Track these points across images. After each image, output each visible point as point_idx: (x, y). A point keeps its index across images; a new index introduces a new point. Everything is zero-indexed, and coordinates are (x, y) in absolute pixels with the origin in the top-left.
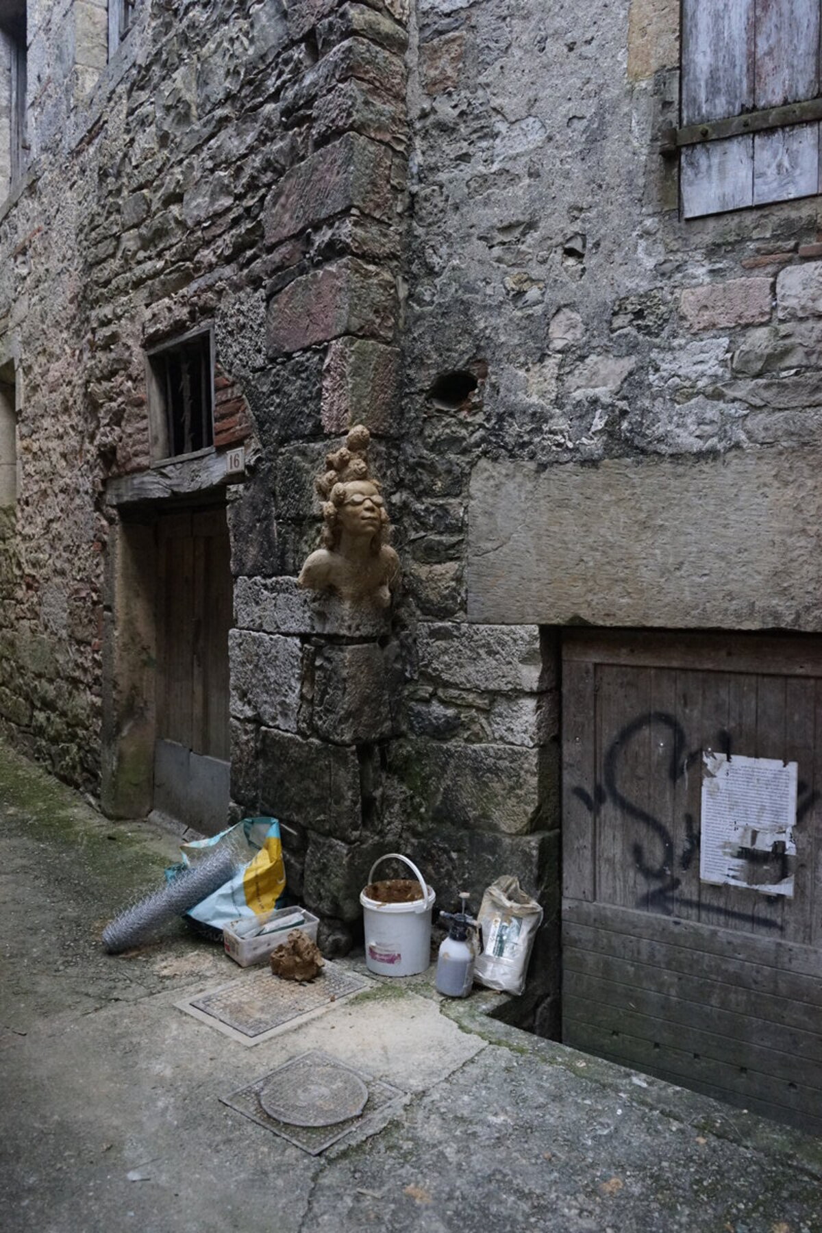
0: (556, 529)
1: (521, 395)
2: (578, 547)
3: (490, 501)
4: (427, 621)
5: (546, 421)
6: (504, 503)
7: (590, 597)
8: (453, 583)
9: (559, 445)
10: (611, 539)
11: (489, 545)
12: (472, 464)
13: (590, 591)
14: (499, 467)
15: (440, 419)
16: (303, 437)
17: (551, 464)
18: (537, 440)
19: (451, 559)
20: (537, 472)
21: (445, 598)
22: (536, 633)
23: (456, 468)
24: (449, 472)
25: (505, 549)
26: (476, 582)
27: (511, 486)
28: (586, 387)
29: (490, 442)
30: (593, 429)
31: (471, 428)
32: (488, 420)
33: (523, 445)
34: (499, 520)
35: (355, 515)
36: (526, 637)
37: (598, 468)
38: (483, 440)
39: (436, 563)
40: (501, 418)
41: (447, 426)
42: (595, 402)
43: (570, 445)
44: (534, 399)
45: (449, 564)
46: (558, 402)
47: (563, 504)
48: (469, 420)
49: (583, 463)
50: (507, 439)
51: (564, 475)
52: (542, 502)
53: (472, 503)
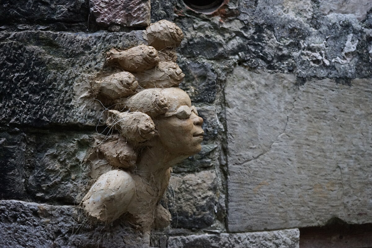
0: (315, 138)
1: (279, 11)
2: (335, 156)
3: (250, 109)
4: (179, 234)
5: (304, 38)
6: (264, 112)
7: (346, 199)
8: (210, 193)
9: (317, 61)
10: (362, 148)
11: (250, 154)
12: (229, 71)
13: (345, 194)
14: (257, 77)
15: (191, 22)
16: (49, 22)
17: (310, 78)
18: (295, 54)
19: (206, 167)
20: (296, 84)
21: (202, 208)
22: (298, 236)
23: (211, 73)
24: (203, 77)
25: (267, 158)
26: (237, 191)
27: (271, 96)
28: (338, 11)
29: (249, 51)
30: (346, 50)
31: (227, 35)
32: (246, 28)
33: (282, 58)
34: (259, 129)
35: (185, 131)
36: (289, 241)
37: (350, 85)
38: (241, 48)
39: (189, 172)
40: (259, 29)
41: (200, 29)
42: (347, 26)
43: (327, 62)
44: (291, 15)
45: (203, 173)
46: (315, 22)
47: (321, 116)
48: (226, 26)
49: (338, 80)
50: (266, 50)
51: (322, 90)
52: (302, 113)
53: (229, 110)
